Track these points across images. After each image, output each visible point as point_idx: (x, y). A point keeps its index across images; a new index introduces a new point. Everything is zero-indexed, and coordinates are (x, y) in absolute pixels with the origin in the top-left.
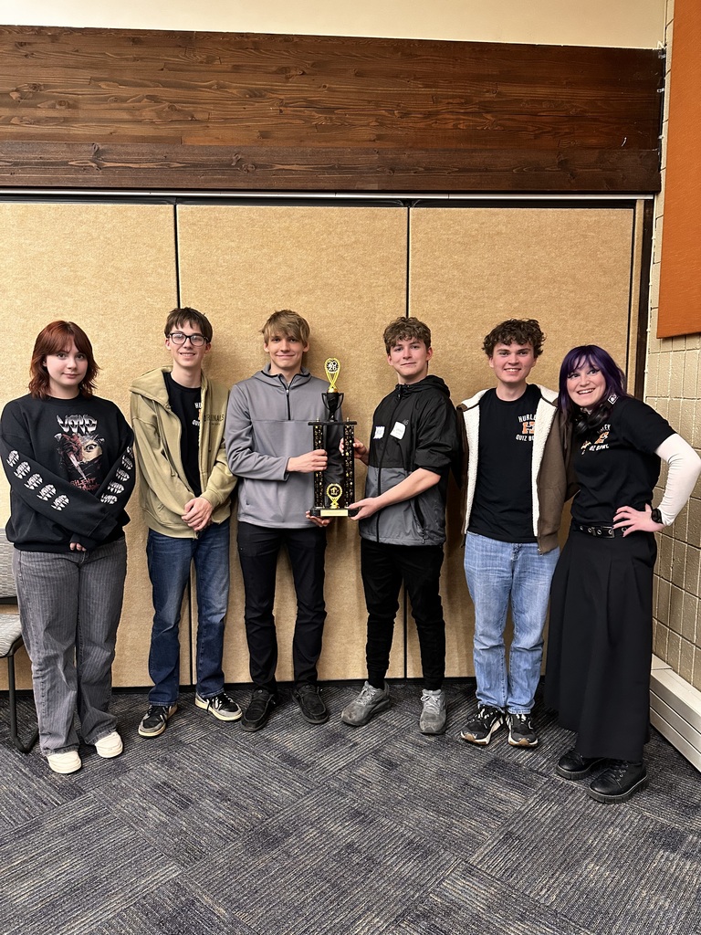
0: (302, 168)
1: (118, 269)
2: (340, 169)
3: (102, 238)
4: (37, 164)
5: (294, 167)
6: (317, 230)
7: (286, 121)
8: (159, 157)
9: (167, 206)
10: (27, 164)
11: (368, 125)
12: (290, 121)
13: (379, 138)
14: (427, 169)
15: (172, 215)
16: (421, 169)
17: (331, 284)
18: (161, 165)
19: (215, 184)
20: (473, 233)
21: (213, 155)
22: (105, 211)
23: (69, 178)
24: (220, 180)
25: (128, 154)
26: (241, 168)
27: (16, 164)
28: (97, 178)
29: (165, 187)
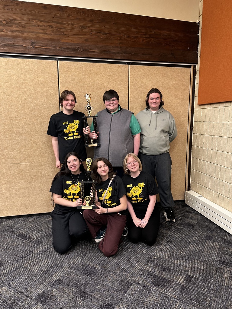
0: (98, 51)
1: (39, 80)
2: (109, 52)
3: (34, 70)
4: (12, 45)
5: (95, 51)
6: (102, 70)
7: (93, 36)
8: (53, 45)
9: (55, 61)
10: (9, 45)
11: (117, 39)
12: (94, 36)
13: (121, 43)
15: (57, 64)
16: (133, 53)
17: (106, 87)
18: (54, 48)
19: (71, 55)
21: (70, 46)
22: (35, 61)
23: (23, 50)
24: (72, 54)
25: (43, 44)
26: (79, 50)
27: (5, 45)
28: (33, 51)
29: (55, 55)
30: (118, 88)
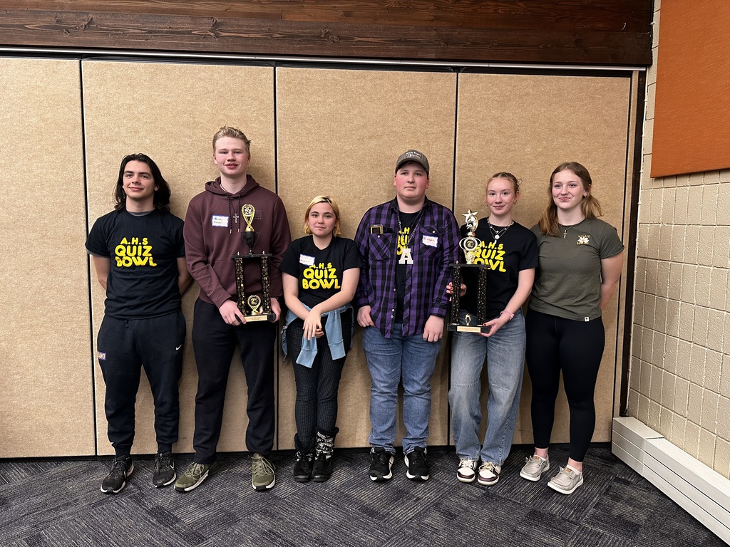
0: (376, 40)
1: (227, 116)
2: (406, 42)
4: (167, 32)
5: (370, 40)
6: (386, 89)
7: (364, 3)
8: (264, 29)
9: (268, 68)
10: (158, 32)
11: (428, 9)
12: (368, 4)
13: (437, 18)
14: (473, 44)
15: (272, 75)
16: (468, 43)
17: (395, 132)
18: (265, 35)
19: (308, 51)
20: (507, 94)
21: (306, 29)
22: (219, 71)
23: (192, 44)
24: (312, 48)
25: (239, 26)
26: (328, 39)
27: (150, 32)
28: (214, 44)
29: (268, 52)
30: (426, 133)
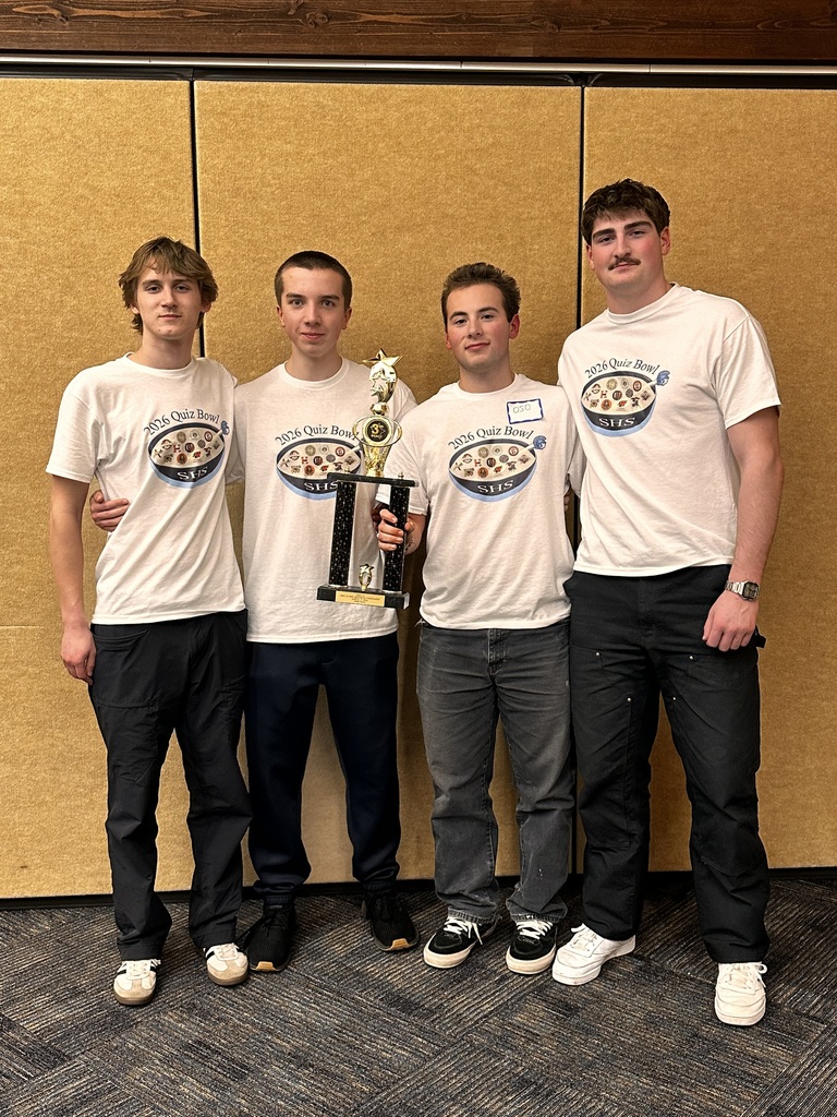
0: (407, 19)
1: (94, 189)
2: (472, 21)
3: (68, 137)
5: (393, 18)
6: (429, 125)
9: (178, 82)
14: (614, 23)
15: (187, 98)
16: (604, 22)
17: (452, 216)
18: (169, 13)
19: (261, 46)
20: (690, 131)
22: (74, 90)
23: (13, 35)
26: (304, 19)
28: (62, 34)
29: (177, 50)
30: (519, 219)
